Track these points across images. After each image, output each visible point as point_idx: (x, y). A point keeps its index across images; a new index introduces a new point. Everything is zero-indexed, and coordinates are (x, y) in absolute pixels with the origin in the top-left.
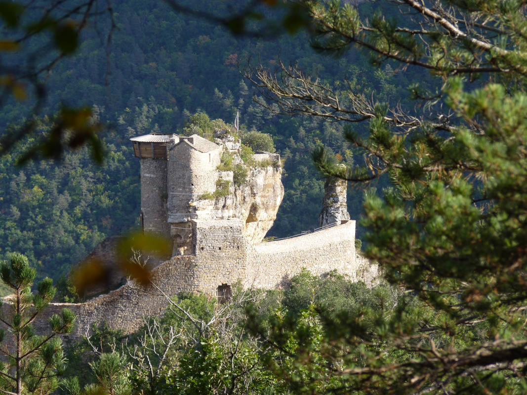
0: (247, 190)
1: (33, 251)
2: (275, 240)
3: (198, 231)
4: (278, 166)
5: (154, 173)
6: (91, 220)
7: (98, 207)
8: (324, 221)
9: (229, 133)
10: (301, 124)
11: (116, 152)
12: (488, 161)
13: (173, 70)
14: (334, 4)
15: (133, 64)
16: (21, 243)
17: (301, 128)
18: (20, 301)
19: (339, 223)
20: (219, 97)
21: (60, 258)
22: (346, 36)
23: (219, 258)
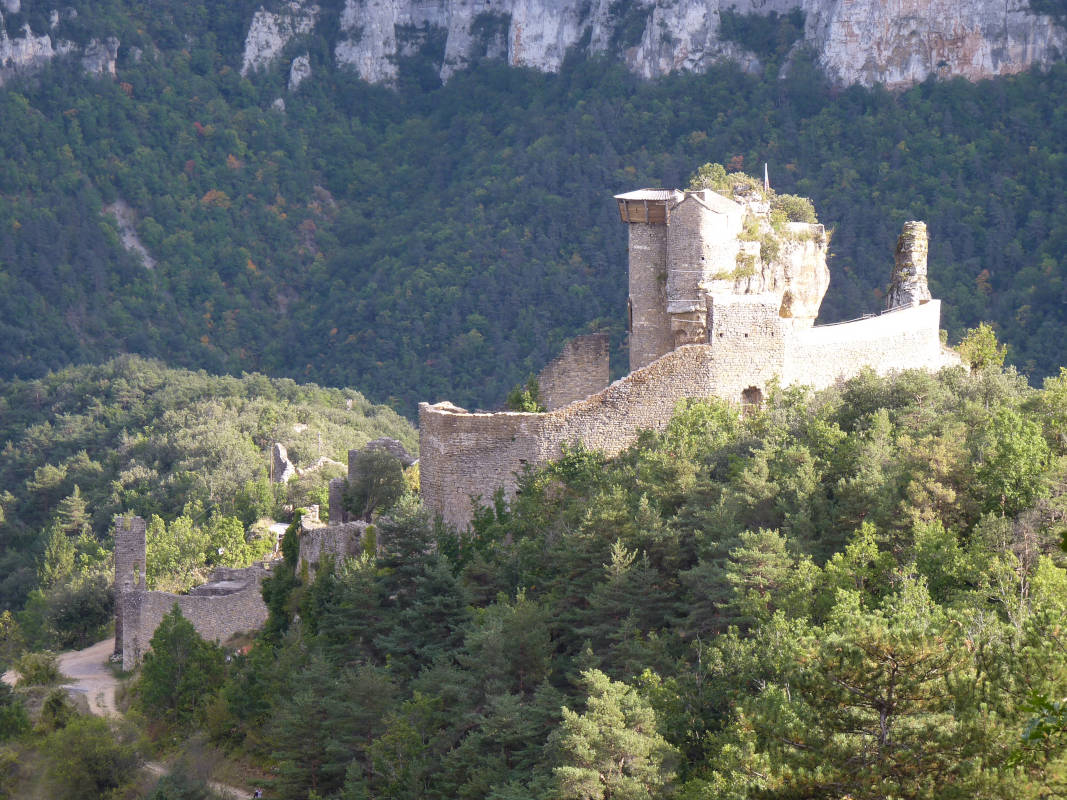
0: (780, 270)
4: (822, 241)
5: (648, 245)
8: (895, 302)
9: (754, 189)
13: (657, 177)
15: (604, 169)
19: (916, 302)
23: (745, 348)
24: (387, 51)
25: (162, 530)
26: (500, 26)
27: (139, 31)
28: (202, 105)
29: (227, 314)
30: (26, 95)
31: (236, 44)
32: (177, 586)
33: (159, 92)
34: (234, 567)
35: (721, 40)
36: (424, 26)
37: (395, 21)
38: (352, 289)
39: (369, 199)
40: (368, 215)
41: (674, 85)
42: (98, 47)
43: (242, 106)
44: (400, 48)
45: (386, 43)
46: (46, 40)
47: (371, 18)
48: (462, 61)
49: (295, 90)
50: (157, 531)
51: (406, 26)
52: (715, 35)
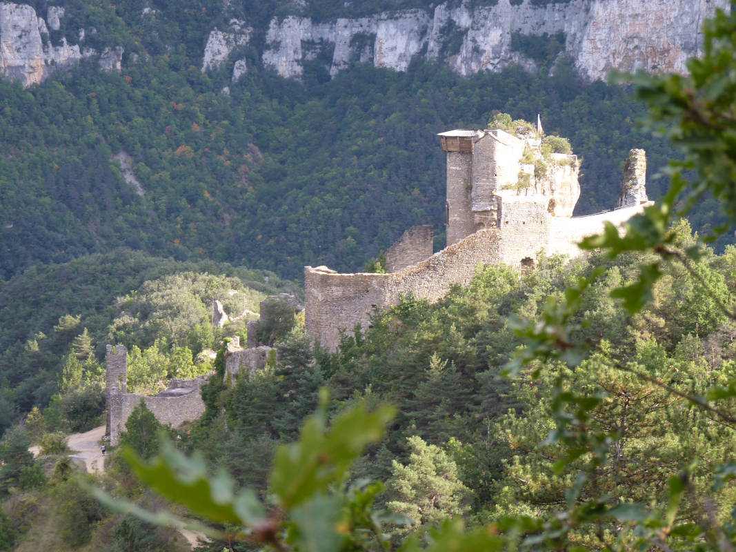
0: (547, 184)
4: (575, 166)
5: (459, 166)
8: (624, 203)
9: (530, 130)
19: (638, 203)
23: (523, 231)
24: (296, 57)
25: (139, 356)
26: (369, 42)
27: (136, 43)
28: (176, 91)
29: (191, 225)
30: (63, 83)
31: (199, 52)
32: (148, 392)
33: (148, 82)
34: (186, 379)
35: (512, 51)
36: (319, 41)
37: (301, 37)
38: (272, 210)
39: (283, 152)
40: (282, 162)
41: (481, 80)
42: (110, 53)
43: (202, 92)
44: (304, 55)
45: (295, 52)
46: (76, 48)
47: (286, 35)
48: (344, 64)
49: (236, 81)
50: (136, 356)
51: (308, 40)
52: (507, 48)
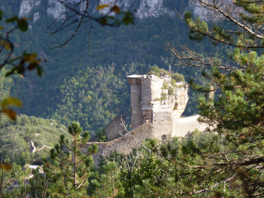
0: (174, 97)
1: (88, 122)
2: (185, 117)
3: (153, 113)
4: (186, 87)
5: (136, 90)
6: (111, 109)
7: (114, 104)
9: (166, 74)
10: (196, 71)
11: (121, 82)
12: (248, 82)
14: (198, 21)
16: (83, 118)
17: (196, 72)
18: (76, 140)
20: (162, 60)
21: (99, 124)
22: (202, 33)
23: (162, 124)
24: (63, 11)
28: (7, 28)
29: (15, 91)
31: (17, 9)
35: (163, 7)
36: (73, 3)
38: (52, 83)
39: (57, 56)
40: (57, 60)
41: (149, 21)
44: (66, 10)
45: (62, 8)
49: (35, 23)
51: (68, 3)
52: (161, 5)
